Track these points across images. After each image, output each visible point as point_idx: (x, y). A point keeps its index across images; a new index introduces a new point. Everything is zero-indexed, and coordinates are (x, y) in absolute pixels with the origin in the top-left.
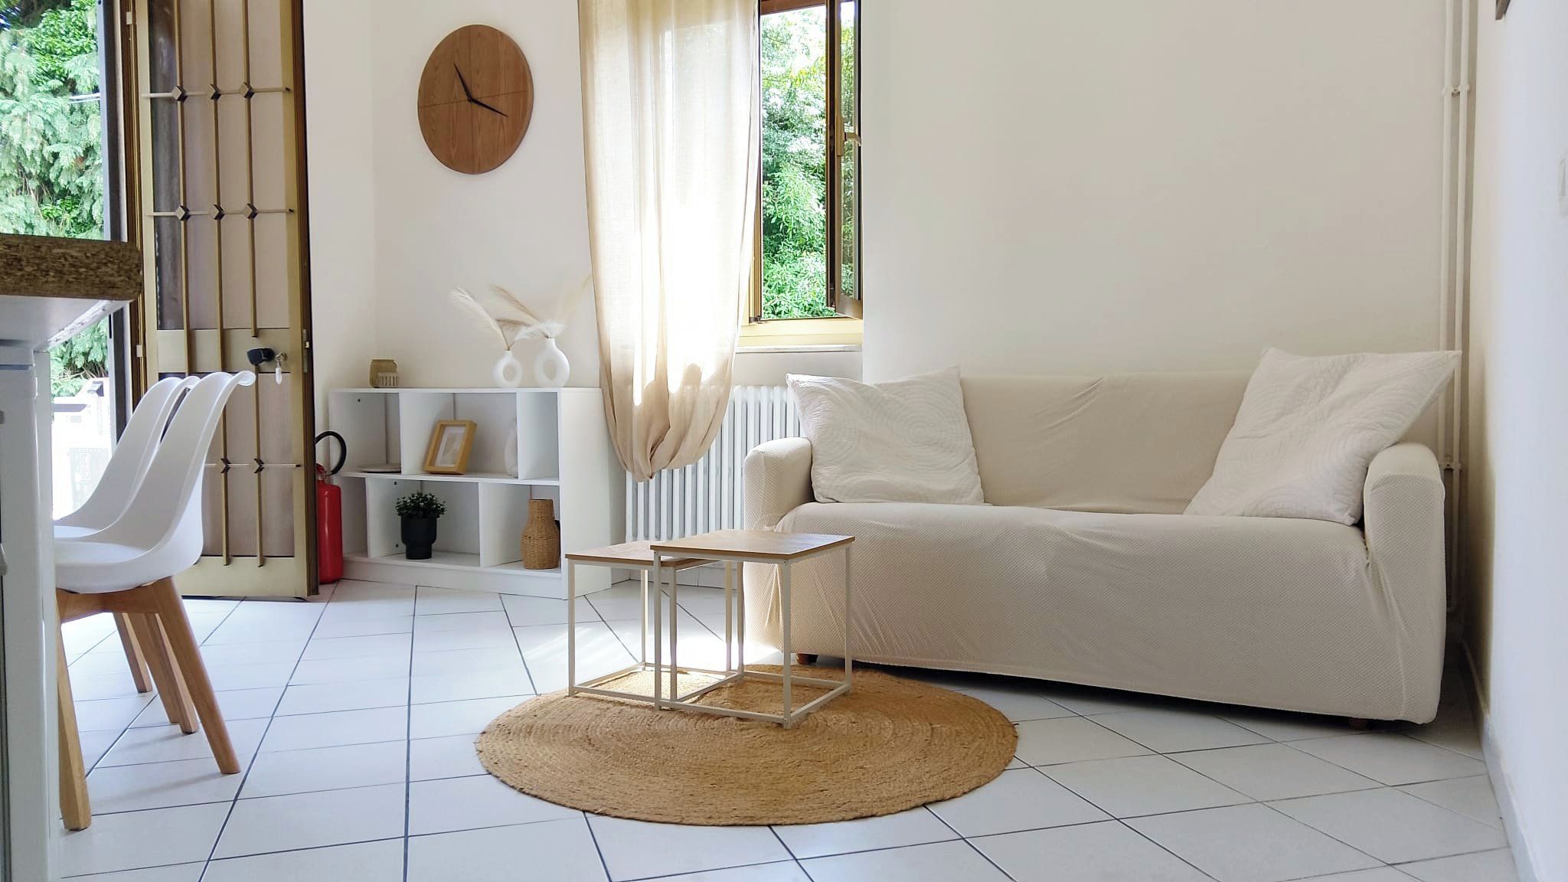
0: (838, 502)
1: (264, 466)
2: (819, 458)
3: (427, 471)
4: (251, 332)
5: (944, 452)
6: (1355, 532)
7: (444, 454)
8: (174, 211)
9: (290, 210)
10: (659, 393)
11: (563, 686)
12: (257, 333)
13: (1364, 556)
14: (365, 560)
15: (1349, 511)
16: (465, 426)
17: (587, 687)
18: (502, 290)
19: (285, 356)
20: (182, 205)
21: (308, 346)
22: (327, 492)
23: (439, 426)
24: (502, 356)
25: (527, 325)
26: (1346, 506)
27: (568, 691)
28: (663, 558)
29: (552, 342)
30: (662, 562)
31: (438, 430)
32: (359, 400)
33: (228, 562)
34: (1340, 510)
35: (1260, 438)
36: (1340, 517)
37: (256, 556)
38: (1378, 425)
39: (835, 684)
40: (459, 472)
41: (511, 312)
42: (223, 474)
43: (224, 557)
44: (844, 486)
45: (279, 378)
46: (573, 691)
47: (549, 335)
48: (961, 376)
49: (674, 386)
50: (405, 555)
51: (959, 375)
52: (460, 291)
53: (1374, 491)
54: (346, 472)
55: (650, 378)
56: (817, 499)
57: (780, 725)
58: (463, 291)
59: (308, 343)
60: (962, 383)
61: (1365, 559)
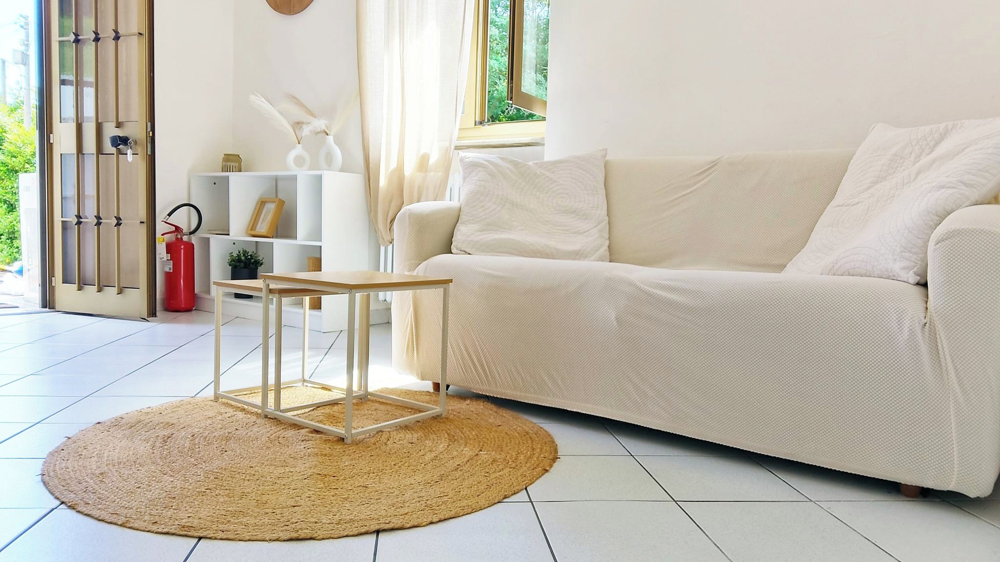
0: (469, 254)
1: (121, 222)
2: (463, 218)
3: (250, 235)
4: (114, 124)
5: (580, 219)
6: (919, 290)
7: (262, 223)
8: (68, 36)
9: (139, 33)
10: (399, 176)
11: (210, 392)
12: (119, 125)
13: (922, 315)
14: (207, 296)
15: (915, 269)
16: (275, 202)
17: (230, 395)
18: (294, 98)
19: (136, 142)
20: (74, 31)
21: (151, 135)
22: (182, 247)
23: (260, 202)
24: (294, 147)
25: (308, 123)
26: (912, 264)
27: (213, 397)
28: (272, 286)
29: (330, 139)
30: (270, 289)
31: (260, 204)
32: (215, 184)
33: (100, 290)
34: (904, 268)
35: (852, 205)
36: (904, 275)
37: (115, 287)
38: (960, 184)
39: (429, 407)
40: (269, 236)
41: (298, 114)
42: (96, 227)
43: (96, 287)
44: (478, 242)
45: (130, 157)
46: (217, 398)
47: (329, 133)
48: (608, 158)
49: (409, 170)
50: (234, 296)
51: (605, 156)
52: (256, 95)
53: (938, 246)
54: (201, 233)
55: (393, 165)
56: (453, 252)
57: (342, 440)
58: (258, 95)
59: (151, 133)
60: (606, 165)
61: (923, 318)
